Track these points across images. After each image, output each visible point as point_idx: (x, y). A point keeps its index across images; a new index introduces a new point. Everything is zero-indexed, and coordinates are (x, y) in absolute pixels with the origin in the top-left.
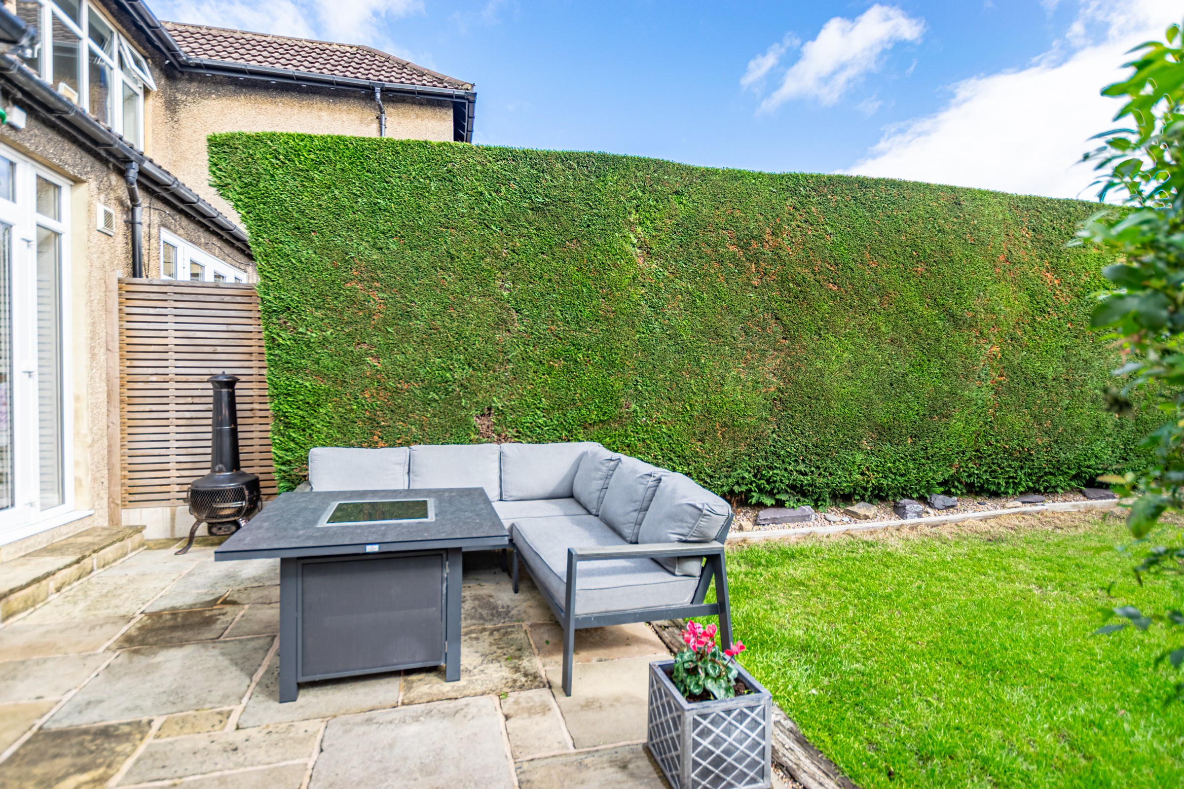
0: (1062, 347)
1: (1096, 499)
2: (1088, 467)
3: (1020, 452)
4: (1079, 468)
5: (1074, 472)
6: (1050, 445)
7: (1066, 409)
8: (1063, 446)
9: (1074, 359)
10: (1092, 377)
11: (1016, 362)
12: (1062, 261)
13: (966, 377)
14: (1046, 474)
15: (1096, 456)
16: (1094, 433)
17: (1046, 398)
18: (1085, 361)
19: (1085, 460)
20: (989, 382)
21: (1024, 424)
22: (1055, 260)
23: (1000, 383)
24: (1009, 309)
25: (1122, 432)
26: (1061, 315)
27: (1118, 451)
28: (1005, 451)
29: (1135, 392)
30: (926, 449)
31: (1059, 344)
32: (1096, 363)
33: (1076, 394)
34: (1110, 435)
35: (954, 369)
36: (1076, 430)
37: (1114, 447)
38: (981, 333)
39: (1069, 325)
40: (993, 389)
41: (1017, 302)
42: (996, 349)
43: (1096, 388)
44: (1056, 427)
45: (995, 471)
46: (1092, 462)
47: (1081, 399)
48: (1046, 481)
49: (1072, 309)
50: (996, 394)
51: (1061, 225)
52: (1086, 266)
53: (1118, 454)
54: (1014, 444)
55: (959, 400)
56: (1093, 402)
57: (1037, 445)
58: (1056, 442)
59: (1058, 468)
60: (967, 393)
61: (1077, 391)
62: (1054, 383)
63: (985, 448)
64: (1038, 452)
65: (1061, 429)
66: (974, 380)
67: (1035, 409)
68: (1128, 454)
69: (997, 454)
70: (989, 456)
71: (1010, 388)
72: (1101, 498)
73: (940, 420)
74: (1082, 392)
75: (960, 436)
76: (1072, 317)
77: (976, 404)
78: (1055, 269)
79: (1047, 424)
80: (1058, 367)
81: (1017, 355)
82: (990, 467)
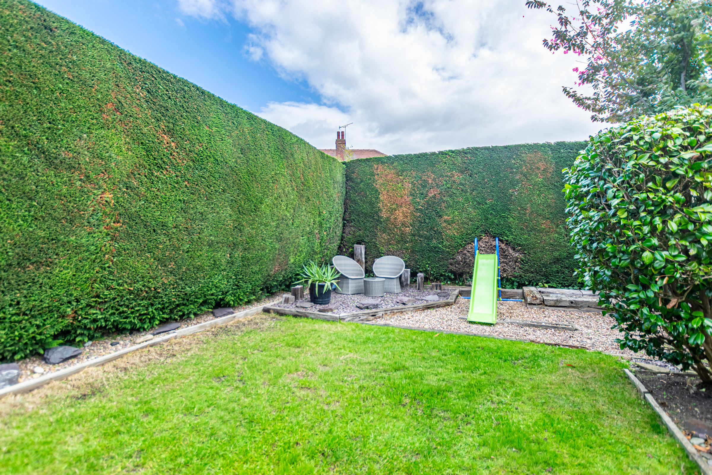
0: (180, 200)
1: (221, 316)
2: (212, 295)
3: (147, 292)
4: (205, 297)
5: (201, 301)
6: (176, 282)
7: (187, 252)
8: (188, 282)
9: (192, 212)
10: (207, 227)
11: (134, 210)
12: (178, 128)
13: (71, 221)
14: (178, 305)
15: (216, 287)
16: (212, 269)
17: (168, 243)
18: (202, 213)
19: (208, 290)
20: (102, 228)
21: (147, 266)
22: (171, 126)
23: (116, 229)
24: (121, 158)
25: (233, 267)
26: (178, 173)
27: (231, 280)
28: (131, 292)
29: (240, 238)
30: (18, 303)
31: (178, 198)
32: (210, 216)
33: (195, 240)
34: (224, 270)
35: (52, 212)
36: (199, 269)
37: (228, 278)
38: (88, 177)
39: (186, 183)
40: (108, 235)
41: (130, 153)
42: (108, 196)
43: (211, 235)
44: (179, 268)
45: (123, 312)
46: (214, 291)
47: (200, 244)
48: (180, 311)
49: (188, 170)
50: (112, 240)
51: (177, 98)
52: (199, 137)
53: (232, 283)
54: (139, 285)
55: (63, 246)
56: (210, 246)
57: (163, 284)
58: (181, 279)
59: (187, 299)
60: (73, 238)
61: (195, 237)
62: (174, 230)
63: (106, 292)
64: (165, 290)
65: (184, 269)
66: (82, 225)
67: (157, 253)
68: (239, 282)
69: (122, 297)
70: (114, 299)
71: (128, 234)
72: (224, 315)
73: (38, 269)
74: (199, 238)
75: (69, 284)
76: (188, 176)
77: (88, 251)
78: (170, 132)
79: (172, 265)
80: (178, 217)
81: (134, 204)
82: (117, 310)
